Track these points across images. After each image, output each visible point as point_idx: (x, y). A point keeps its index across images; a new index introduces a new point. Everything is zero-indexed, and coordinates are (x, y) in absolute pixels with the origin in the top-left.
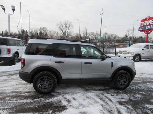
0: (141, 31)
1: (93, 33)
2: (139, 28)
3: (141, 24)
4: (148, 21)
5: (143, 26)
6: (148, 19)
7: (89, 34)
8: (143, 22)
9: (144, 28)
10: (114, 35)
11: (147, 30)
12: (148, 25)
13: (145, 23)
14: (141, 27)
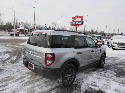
0: (72, 25)
1: (23, 23)
2: (71, 23)
3: (72, 20)
4: (77, 19)
5: (74, 22)
6: (77, 17)
7: (19, 24)
8: (74, 19)
9: (74, 23)
10: (41, 26)
11: (76, 25)
12: (77, 22)
13: (75, 20)
14: (72, 22)
